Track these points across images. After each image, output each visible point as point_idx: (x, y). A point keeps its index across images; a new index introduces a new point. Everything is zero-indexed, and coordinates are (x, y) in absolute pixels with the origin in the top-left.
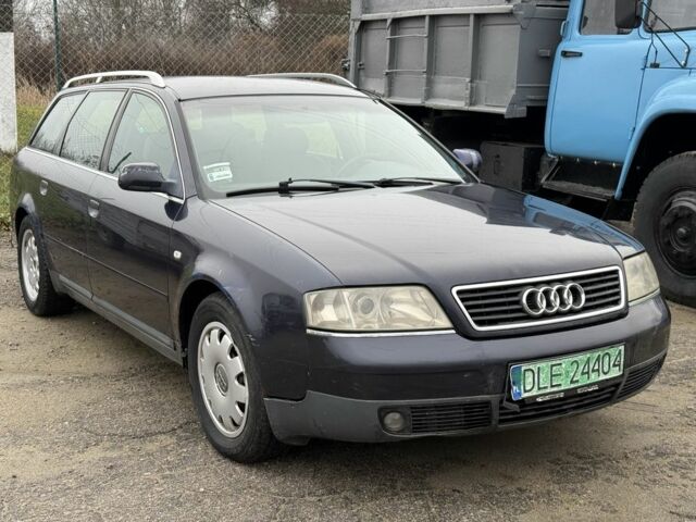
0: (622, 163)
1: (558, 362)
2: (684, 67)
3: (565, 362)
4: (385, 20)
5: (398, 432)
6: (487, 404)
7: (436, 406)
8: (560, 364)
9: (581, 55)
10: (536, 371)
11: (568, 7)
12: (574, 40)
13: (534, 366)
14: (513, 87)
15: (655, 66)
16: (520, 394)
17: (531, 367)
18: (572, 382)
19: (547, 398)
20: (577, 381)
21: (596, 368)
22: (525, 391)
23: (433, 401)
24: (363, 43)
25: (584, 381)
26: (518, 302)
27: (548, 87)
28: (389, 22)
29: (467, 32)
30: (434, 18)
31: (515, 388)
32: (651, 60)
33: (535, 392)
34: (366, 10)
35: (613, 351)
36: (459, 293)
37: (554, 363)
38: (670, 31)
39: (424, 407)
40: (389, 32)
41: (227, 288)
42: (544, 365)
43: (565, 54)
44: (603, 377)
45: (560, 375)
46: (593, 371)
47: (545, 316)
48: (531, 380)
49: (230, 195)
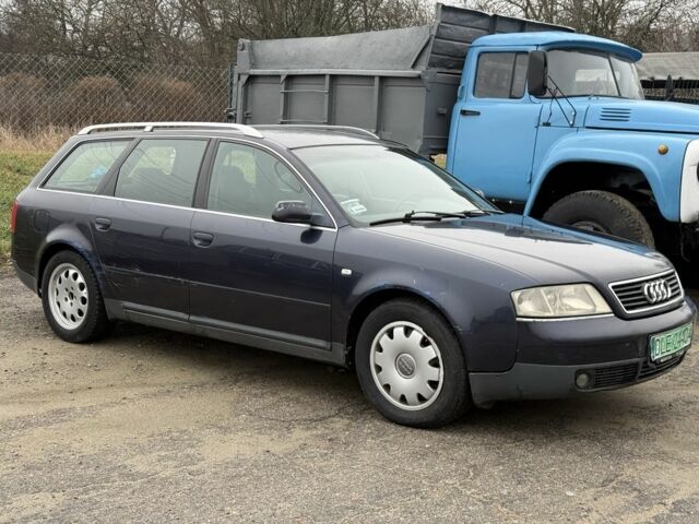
0: (525, 202)
1: (669, 334)
2: (572, 126)
3: (672, 333)
4: (279, 76)
5: (584, 388)
6: (636, 365)
7: (611, 368)
8: (670, 336)
9: (478, 114)
10: (660, 341)
11: (460, 74)
12: (469, 102)
13: (659, 337)
14: (419, 138)
15: (548, 124)
18: (675, 348)
19: (665, 359)
21: (683, 338)
22: (656, 355)
23: (608, 364)
24: (249, 95)
25: (678, 347)
26: (642, 294)
27: (447, 140)
28: (283, 78)
29: (372, 90)
30: (333, 77)
31: (652, 353)
32: (544, 120)
33: (659, 355)
34: (254, 66)
36: (613, 287)
37: (667, 335)
38: (564, 97)
39: (602, 369)
40: (283, 86)
41: (428, 293)
42: (664, 336)
43: (464, 113)
44: (684, 345)
45: (670, 343)
47: (656, 303)
48: (658, 347)
49: (373, 224)
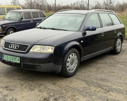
18: (10, 60)
19: (7, 61)
21: (14, 59)
25: (12, 61)
33: (5, 59)
35: (18, 58)
36: (5, 42)
44: (16, 62)
48: (5, 57)
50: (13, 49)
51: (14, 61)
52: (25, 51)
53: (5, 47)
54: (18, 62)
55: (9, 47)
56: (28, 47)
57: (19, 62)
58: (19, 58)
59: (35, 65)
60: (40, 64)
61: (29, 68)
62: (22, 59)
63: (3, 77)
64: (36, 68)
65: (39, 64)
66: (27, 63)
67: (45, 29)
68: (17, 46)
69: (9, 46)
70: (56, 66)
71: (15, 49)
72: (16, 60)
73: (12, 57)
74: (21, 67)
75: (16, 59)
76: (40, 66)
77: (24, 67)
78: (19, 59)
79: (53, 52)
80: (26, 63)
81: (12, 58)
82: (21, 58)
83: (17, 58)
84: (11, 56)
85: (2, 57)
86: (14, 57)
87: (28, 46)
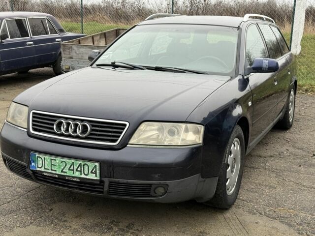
1: (54, 158)
3: (58, 160)
8: (55, 160)
10: (43, 159)
13: (43, 156)
16: (35, 167)
17: (41, 156)
18: (62, 171)
19: (48, 175)
20: (66, 172)
21: (79, 169)
22: (38, 167)
25: (70, 173)
26: (52, 124)
31: (33, 164)
33: (42, 169)
35: (91, 165)
36: (33, 113)
37: (52, 158)
42: (48, 158)
44: (83, 176)
45: (56, 165)
46: (77, 170)
48: (41, 162)
50: (70, 136)
51: (77, 174)
52: (117, 140)
53: (34, 129)
54: (92, 177)
55: (53, 129)
56: (124, 129)
57: (98, 178)
58: (97, 165)
59: (151, 185)
60: (168, 182)
61: (127, 195)
62: (107, 167)
63: (31, 223)
64: (152, 193)
65: (162, 182)
66: (125, 181)
67: (133, 68)
68: (85, 127)
69: (55, 127)
70: (205, 181)
71: (78, 137)
72: (86, 172)
73: (69, 161)
74: (102, 192)
75: (86, 168)
76: (168, 185)
77: (109, 193)
78: (98, 167)
79: (201, 141)
80: (121, 180)
81: (68, 166)
82: (103, 164)
83: (89, 164)
84: (67, 160)
85: (30, 163)
86: (78, 162)
87: (125, 125)
